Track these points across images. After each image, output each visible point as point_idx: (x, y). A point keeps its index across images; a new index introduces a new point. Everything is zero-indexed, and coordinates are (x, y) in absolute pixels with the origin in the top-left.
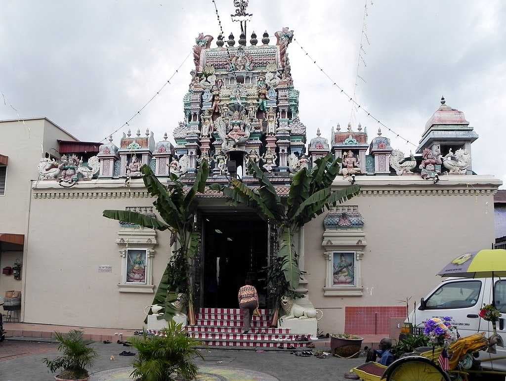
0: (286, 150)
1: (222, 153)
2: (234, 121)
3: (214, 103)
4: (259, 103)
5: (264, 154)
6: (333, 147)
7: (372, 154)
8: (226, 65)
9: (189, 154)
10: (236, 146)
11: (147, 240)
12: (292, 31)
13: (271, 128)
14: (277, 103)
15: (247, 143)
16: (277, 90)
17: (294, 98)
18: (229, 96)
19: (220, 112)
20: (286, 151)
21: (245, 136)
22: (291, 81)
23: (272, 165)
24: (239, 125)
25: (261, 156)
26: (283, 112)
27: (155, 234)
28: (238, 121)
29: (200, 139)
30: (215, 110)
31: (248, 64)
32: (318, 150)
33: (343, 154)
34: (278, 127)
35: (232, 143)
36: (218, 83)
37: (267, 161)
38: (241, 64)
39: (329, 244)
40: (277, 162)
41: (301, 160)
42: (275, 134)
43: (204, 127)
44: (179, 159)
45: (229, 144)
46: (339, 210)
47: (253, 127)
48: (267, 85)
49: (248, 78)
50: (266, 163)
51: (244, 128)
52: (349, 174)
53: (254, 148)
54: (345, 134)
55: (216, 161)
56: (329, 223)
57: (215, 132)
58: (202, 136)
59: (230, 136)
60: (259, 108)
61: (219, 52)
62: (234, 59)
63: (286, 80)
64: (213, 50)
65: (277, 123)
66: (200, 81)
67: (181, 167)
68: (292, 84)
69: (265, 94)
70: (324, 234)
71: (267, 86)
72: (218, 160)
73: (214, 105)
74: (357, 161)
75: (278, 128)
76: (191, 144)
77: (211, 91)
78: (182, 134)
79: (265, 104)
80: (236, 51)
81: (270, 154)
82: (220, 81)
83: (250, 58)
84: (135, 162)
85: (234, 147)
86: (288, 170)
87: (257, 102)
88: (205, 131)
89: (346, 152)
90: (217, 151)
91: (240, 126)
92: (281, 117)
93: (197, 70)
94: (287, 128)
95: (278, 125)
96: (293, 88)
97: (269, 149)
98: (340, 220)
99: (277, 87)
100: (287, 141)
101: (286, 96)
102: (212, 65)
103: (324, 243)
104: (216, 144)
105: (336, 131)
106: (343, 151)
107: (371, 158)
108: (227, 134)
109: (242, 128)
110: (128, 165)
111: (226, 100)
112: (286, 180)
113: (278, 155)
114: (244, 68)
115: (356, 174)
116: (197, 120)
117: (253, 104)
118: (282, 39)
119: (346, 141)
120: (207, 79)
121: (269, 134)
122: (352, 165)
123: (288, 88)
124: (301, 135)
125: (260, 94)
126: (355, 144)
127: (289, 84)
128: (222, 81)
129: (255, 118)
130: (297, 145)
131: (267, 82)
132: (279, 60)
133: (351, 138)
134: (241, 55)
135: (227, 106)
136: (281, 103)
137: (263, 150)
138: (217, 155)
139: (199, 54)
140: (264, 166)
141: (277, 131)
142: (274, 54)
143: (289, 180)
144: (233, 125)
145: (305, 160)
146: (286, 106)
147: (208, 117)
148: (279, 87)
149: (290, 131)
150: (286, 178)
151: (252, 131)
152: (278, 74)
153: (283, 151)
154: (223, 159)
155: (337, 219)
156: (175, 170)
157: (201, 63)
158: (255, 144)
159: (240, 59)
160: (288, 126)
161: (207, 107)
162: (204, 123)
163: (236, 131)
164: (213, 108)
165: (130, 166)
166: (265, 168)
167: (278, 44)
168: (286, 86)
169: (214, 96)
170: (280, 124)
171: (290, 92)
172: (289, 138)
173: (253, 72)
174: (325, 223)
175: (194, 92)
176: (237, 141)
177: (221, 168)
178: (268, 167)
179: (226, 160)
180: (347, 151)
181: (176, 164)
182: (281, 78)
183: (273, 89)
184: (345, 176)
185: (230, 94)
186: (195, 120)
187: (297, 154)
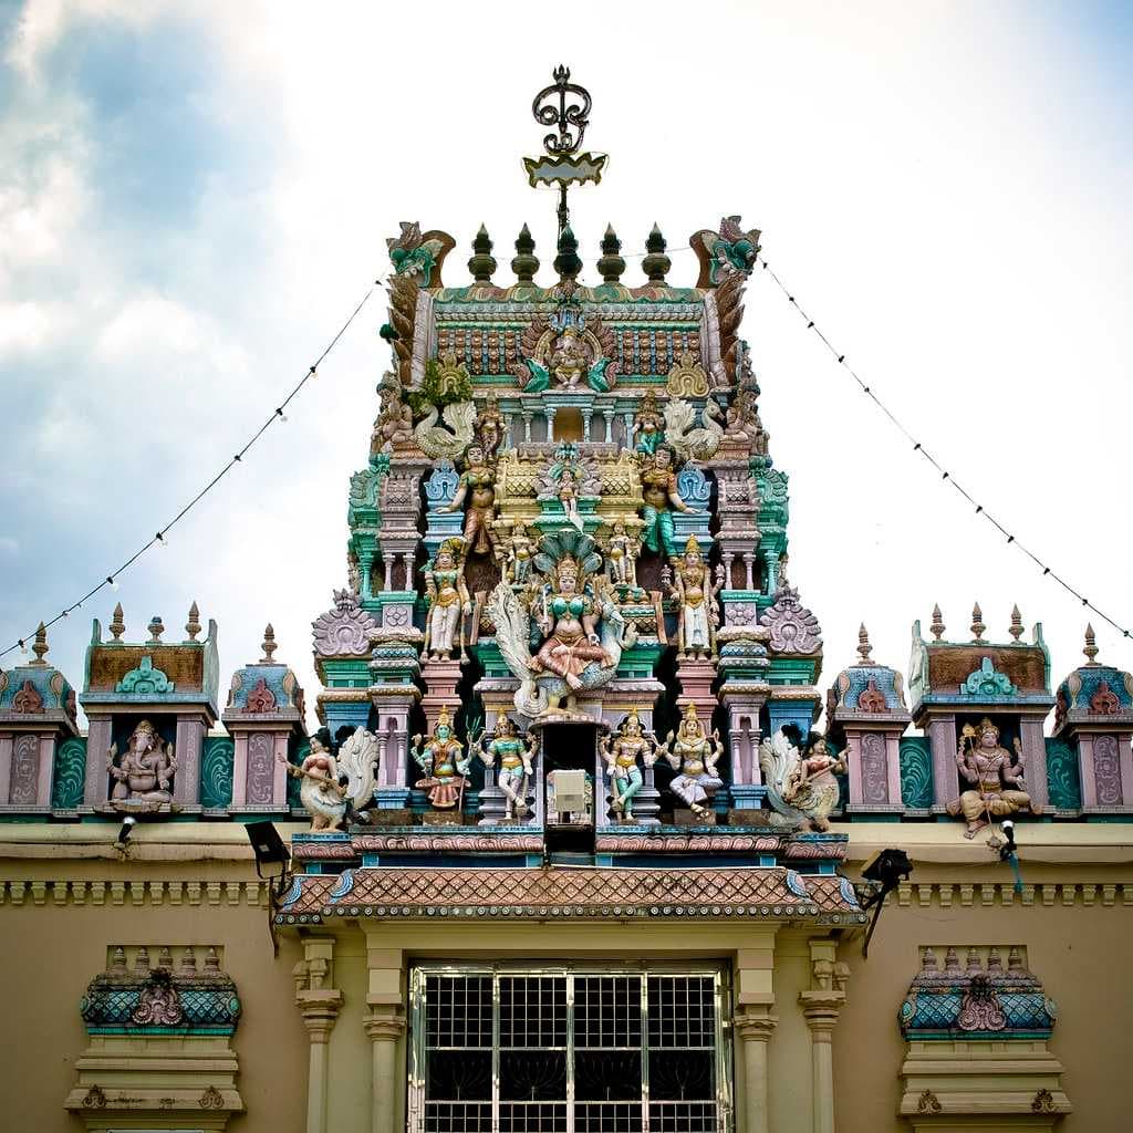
0: (755, 719)
1: (514, 730)
2: (559, 601)
3: (473, 517)
4: (646, 523)
5: (671, 734)
6: (925, 706)
7: (1068, 737)
8: (514, 360)
9: (383, 728)
10: (571, 702)
11: (200, 1094)
12: (756, 234)
13: (696, 625)
14: (715, 526)
15: (610, 691)
16: (709, 474)
17: (775, 508)
18: (533, 494)
19: (498, 555)
20: (755, 726)
21: (604, 664)
22: (761, 439)
23: (706, 780)
24: (579, 615)
25: (662, 740)
26: (738, 561)
27: (233, 1065)
28: (577, 602)
29: (423, 666)
30: (473, 545)
31: (597, 363)
32: (867, 717)
33: (959, 733)
34: (722, 623)
35: (558, 689)
36: (486, 434)
37: (683, 761)
38: (572, 362)
39: (929, 1109)
40: (724, 765)
41: (814, 760)
42: (709, 655)
43: (437, 613)
44: (339, 745)
45: (542, 691)
46: (956, 962)
47: (632, 627)
48: (673, 453)
49: (598, 416)
50: (681, 771)
51: (598, 628)
52: (989, 818)
53: (635, 708)
54: (966, 652)
55: (488, 759)
56: (923, 1019)
57: (485, 641)
58: (431, 653)
59: (548, 660)
60: (645, 547)
61: (486, 307)
62: (545, 339)
63: (744, 435)
64: (459, 295)
65: (715, 606)
66: (415, 422)
67: (344, 781)
68: (765, 450)
69: (665, 490)
70: (908, 1067)
71: (673, 459)
72: (498, 758)
73: (471, 526)
74: (1014, 761)
75: (723, 630)
76: (391, 687)
77: (460, 468)
78: (349, 642)
79: (668, 527)
80: (551, 307)
81: (694, 737)
82: (491, 425)
83: (607, 339)
84: (146, 751)
85: (563, 704)
86: (766, 803)
87: (640, 522)
88: (441, 632)
89: (973, 725)
90: (494, 719)
91: (581, 621)
92: (729, 585)
93: (405, 376)
94: (754, 629)
95: (721, 614)
96: (769, 464)
97: (692, 714)
98: (963, 1008)
99: (712, 463)
100: (759, 684)
101: (746, 500)
102: (459, 361)
103: (910, 1103)
104: (489, 691)
105: (929, 637)
106: (961, 721)
107: (1064, 748)
108: (534, 651)
109: (590, 630)
110: (117, 762)
111: (521, 507)
112: (762, 844)
113: (725, 738)
114: (583, 380)
115: (1017, 817)
116: (409, 585)
117: (626, 527)
118: (720, 265)
119: (972, 683)
120: (440, 418)
121: (687, 652)
122: (996, 779)
123: (752, 467)
124: (805, 658)
125: (647, 487)
126: (1005, 692)
127: (755, 450)
128: (498, 427)
129: (634, 586)
130: (795, 700)
131: (673, 436)
132: (716, 353)
133: (988, 668)
134: (569, 324)
135: (527, 532)
136: (729, 529)
137: (667, 717)
138: (493, 737)
139: (410, 315)
140: (676, 784)
141: (721, 644)
142: (694, 324)
143: (772, 843)
144: (557, 614)
145: (826, 759)
146: (749, 539)
147: (452, 574)
148: (718, 460)
149: (765, 643)
150: (762, 835)
151: (627, 643)
152: (713, 408)
153: (745, 722)
154: (518, 755)
155: (950, 1005)
156: (324, 791)
157: (418, 348)
158: (640, 691)
159: (567, 342)
160: (759, 623)
161: (446, 533)
162: (439, 598)
163: (569, 639)
164: (467, 539)
165: (125, 764)
166: (681, 791)
167: (704, 282)
168: (744, 459)
169: (470, 489)
170: (729, 610)
171: (761, 482)
172: (763, 672)
173: (619, 394)
174: (907, 1018)
175: (394, 467)
176: (576, 683)
177: (511, 791)
178: (690, 790)
179: (527, 757)
180: (975, 720)
181: (326, 767)
182: (724, 424)
183: (696, 468)
184: (973, 826)
185: (536, 484)
186: (398, 584)
187: (792, 733)
